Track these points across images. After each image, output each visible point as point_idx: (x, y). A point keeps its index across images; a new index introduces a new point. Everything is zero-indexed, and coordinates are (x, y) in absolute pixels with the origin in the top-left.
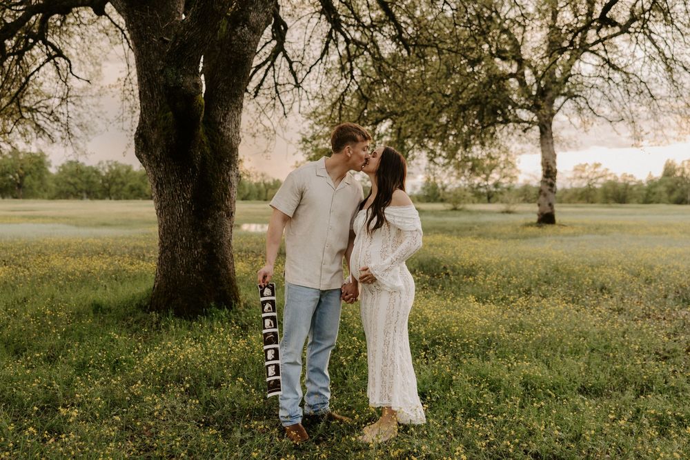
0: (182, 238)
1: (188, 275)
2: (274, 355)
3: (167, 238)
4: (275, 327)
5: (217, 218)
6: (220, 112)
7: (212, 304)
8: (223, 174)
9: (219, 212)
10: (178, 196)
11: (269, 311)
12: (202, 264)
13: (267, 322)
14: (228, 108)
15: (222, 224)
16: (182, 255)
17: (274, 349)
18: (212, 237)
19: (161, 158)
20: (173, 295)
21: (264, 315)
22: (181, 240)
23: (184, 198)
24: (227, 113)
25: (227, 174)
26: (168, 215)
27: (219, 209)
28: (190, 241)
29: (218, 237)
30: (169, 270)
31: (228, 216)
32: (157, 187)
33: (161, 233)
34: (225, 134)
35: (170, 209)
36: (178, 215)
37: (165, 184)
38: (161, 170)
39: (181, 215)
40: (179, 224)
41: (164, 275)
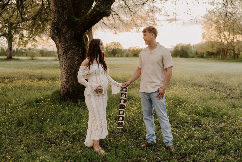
2: (123, 113)
3: (71, 71)
4: (125, 103)
10: (76, 54)
11: (124, 97)
13: (122, 101)
17: (123, 111)
19: (68, 39)
20: (78, 93)
21: (121, 98)
23: (79, 55)
26: (70, 61)
32: (64, 50)
35: (72, 59)
36: (76, 61)
37: (70, 49)
38: (68, 43)
39: (78, 62)
40: (77, 65)
41: (72, 86)
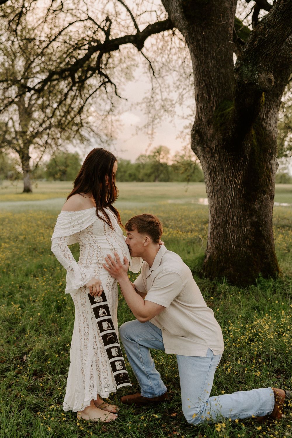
0: (233, 217)
1: (239, 249)
3: (219, 217)
5: (263, 201)
6: (264, 110)
7: (260, 275)
8: (267, 163)
9: (264, 195)
10: (230, 182)
12: (250, 239)
14: (270, 107)
15: (267, 206)
16: (233, 231)
18: (258, 217)
19: (216, 150)
20: (225, 265)
22: (233, 219)
23: (235, 183)
24: (269, 111)
25: (270, 163)
26: (219, 198)
27: (265, 192)
28: (240, 220)
29: (264, 217)
30: (221, 243)
31: (271, 199)
32: (210, 174)
33: (213, 213)
34: (267, 129)
35: (222, 192)
36: (230, 198)
37: (218, 171)
38: (215, 160)
39: (233, 198)
40: (231, 205)
41: (217, 248)
